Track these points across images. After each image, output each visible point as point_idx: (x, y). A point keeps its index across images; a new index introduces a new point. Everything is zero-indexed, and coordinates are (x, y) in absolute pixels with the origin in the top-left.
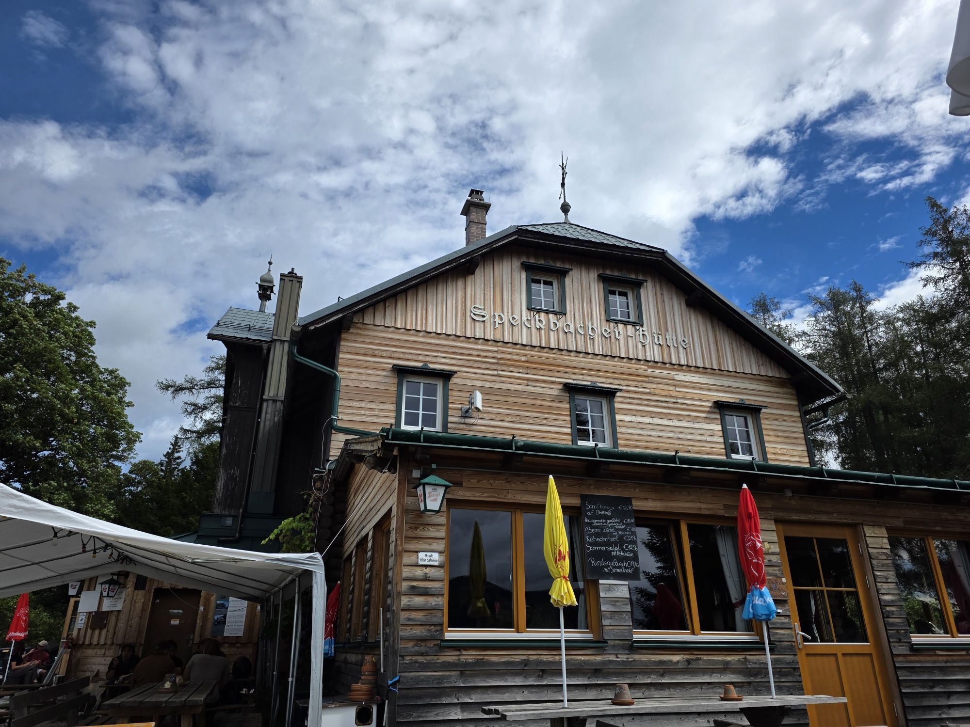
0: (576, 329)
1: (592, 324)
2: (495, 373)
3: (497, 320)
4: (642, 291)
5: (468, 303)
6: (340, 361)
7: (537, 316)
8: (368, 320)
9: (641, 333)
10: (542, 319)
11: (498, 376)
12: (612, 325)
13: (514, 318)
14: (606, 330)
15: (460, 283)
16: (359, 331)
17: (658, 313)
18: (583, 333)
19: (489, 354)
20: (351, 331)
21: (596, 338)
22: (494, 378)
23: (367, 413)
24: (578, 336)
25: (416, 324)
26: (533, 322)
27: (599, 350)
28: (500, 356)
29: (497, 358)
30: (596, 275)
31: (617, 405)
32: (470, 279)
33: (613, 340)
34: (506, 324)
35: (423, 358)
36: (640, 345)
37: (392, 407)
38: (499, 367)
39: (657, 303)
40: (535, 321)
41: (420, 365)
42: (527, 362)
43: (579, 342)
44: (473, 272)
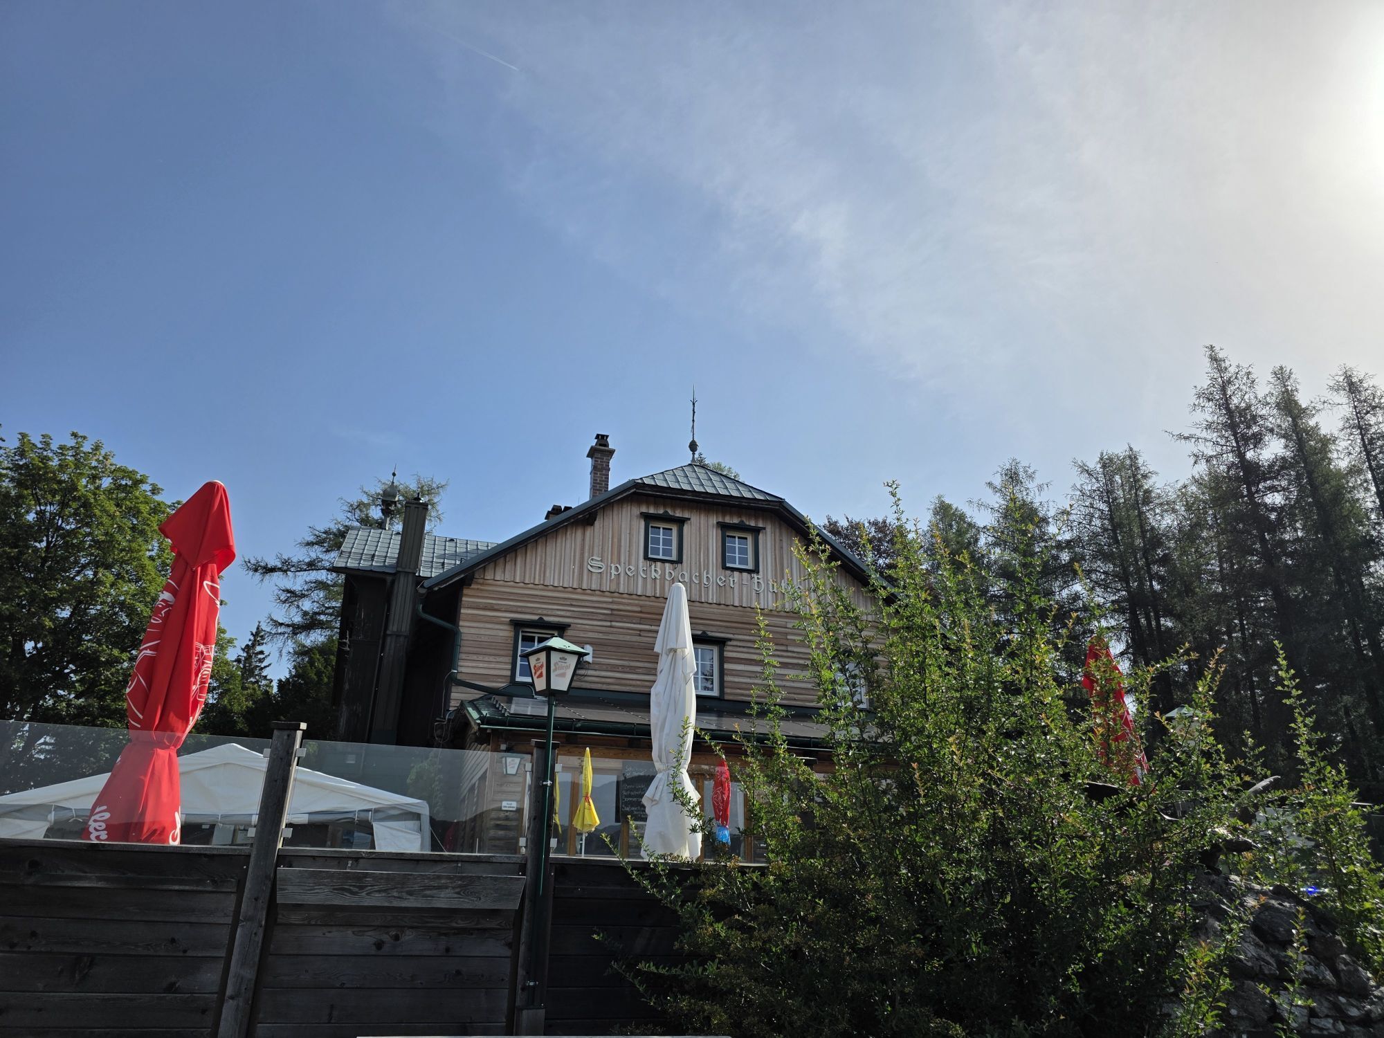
0: (691, 578)
1: (707, 573)
2: (609, 624)
3: (614, 572)
4: (761, 536)
5: (586, 554)
6: (462, 616)
7: (653, 566)
8: (489, 575)
9: (756, 581)
10: (658, 569)
11: (611, 627)
12: (728, 572)
13: (630, 569)
14: (721, 579)
15: (579, 533)
16: (479, 587)
17: (775, 559)
18: (697, 582)
19: (604, 606)
20: (473, 586)
21: (711, 587)
22: (608, 629)
23: (485, 665)
24: (693, 585)
25: (534, 578)
26: (648, 572)
27: (712, 599)
28: (615, 607)
29: (612, 610)
30: (715, 522)
31: (726, 654)
32: (589, 531)
33: (728, 588)
34: (622, 575)
35: (540, 611)
36: (754, 592)
37: (509, 659)
38: (612, 618)
39: (775, 550)
40: (651, 571)
41: (536, 618)
42: (641, 612)
43: (693, 591)
44: (592, 524)
